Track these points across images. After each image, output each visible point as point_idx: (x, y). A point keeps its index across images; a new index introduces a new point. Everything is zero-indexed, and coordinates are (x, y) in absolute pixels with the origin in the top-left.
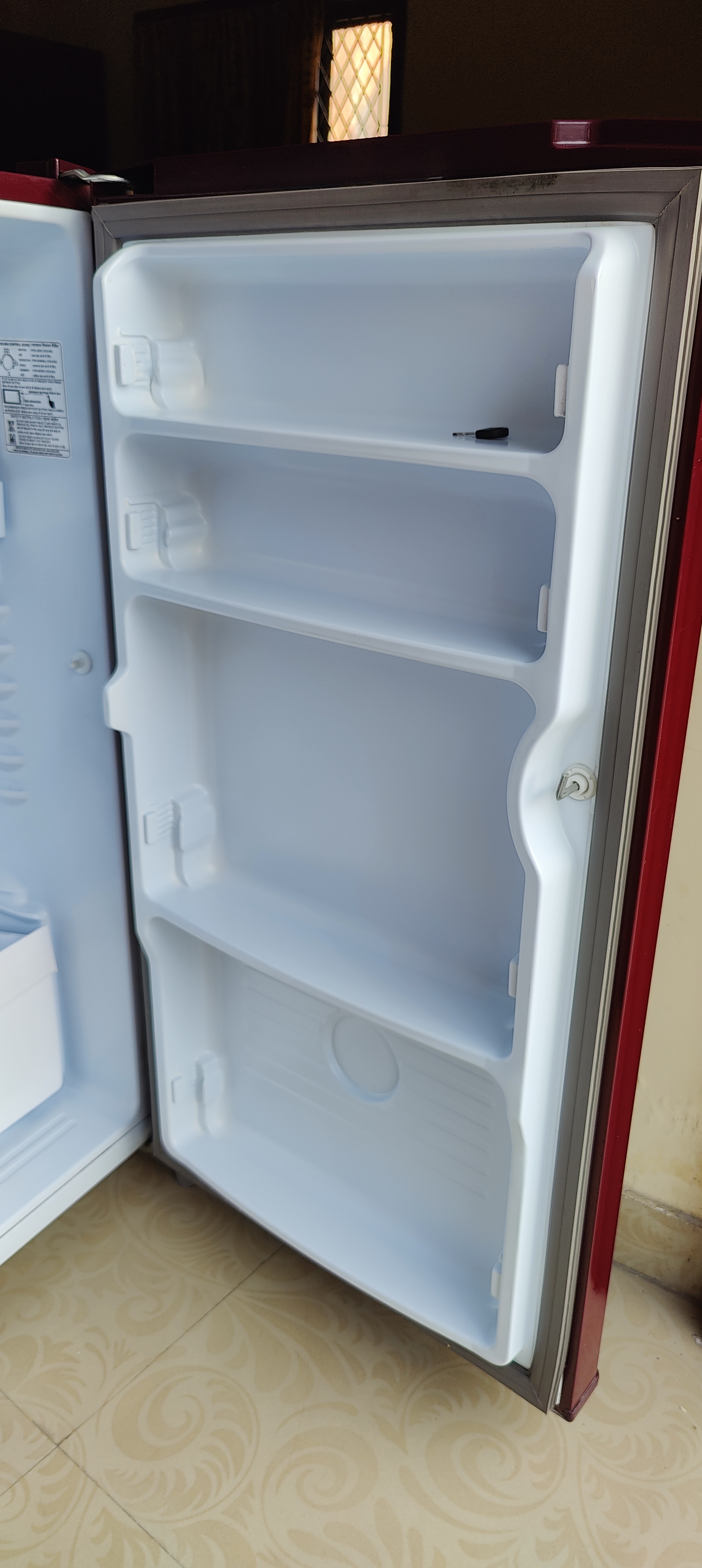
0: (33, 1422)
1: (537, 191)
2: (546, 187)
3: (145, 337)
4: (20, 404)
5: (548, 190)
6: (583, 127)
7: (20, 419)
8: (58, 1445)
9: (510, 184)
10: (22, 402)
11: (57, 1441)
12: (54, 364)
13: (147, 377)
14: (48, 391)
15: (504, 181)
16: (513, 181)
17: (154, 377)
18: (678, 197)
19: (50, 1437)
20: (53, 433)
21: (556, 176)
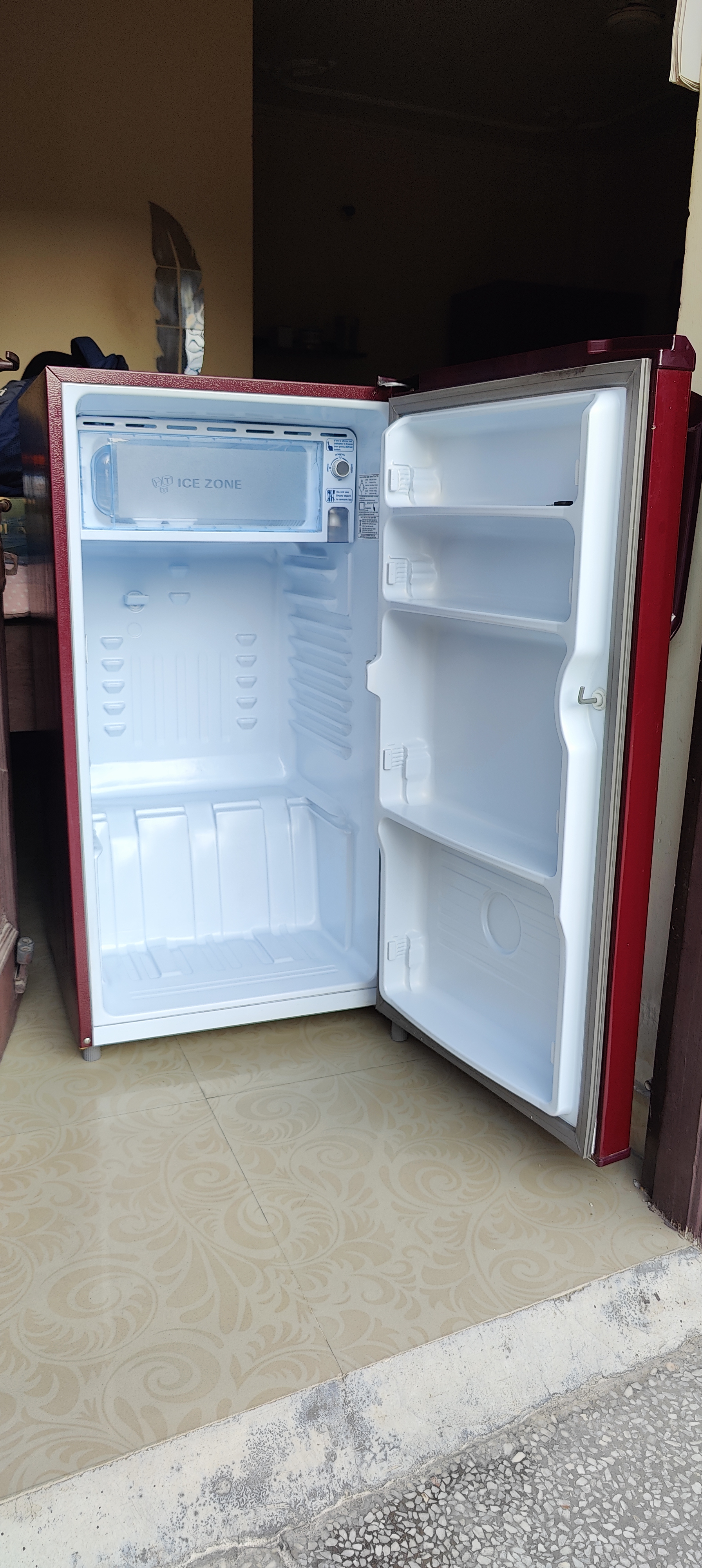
0: (200, 1087)
1: (578, 376)
2: (581, 373)
3: (408, 466)
4: (364, 510)
5: (582, 374)
6: (603, 344)
7: (364, 519)
8: (206, 1099)
9: (567, 373)
10: (365, 509)
11: (207, 1097)
12: (376, 486)
13: (407, 487)
14: (373, 502)
15: (565, 371)
16: (569, 371)
17: (411, 488)
18: (633, 373)
19: (204, 1095)
20: (374, 525)
21: (585, 367)
